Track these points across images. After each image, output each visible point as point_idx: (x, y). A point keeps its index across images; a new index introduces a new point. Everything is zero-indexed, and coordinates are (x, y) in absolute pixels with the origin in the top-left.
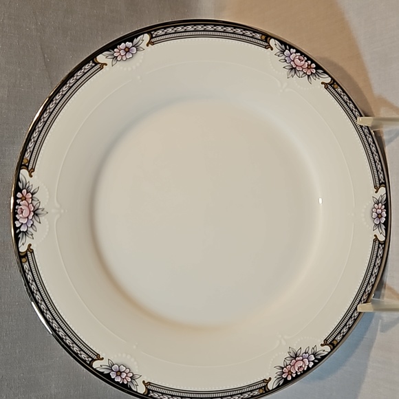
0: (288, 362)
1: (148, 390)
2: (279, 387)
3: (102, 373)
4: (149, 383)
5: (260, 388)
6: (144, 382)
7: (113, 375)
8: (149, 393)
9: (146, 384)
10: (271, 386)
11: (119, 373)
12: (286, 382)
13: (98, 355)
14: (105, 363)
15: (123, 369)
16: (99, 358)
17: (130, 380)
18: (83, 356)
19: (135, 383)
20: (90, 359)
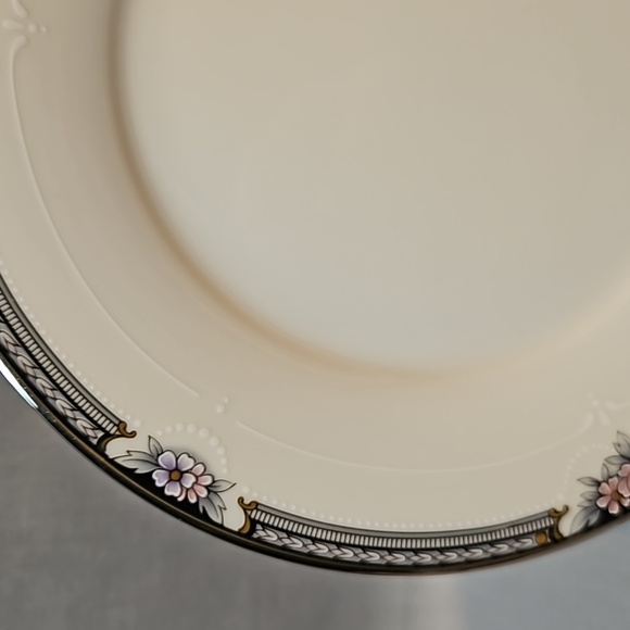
0: (613, 469)
1: (253, 523)
2: (588, 530)
3: (130, 472)
4: (256, 505)
5: (538, 532)
6: (241, 500)
7: (160, 479)
8: (253, 530)
9: (248, 507)
10: (567, 527)
11: (176, 474)
12: (606, 519)
13: (121, 425)
14: (139, 444)
15: (186, 463)
16: (123, 431)
17: (204, 493)
18: (82, 424)
19: (217, 503)
20: (100, 434)
